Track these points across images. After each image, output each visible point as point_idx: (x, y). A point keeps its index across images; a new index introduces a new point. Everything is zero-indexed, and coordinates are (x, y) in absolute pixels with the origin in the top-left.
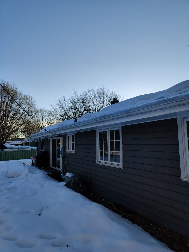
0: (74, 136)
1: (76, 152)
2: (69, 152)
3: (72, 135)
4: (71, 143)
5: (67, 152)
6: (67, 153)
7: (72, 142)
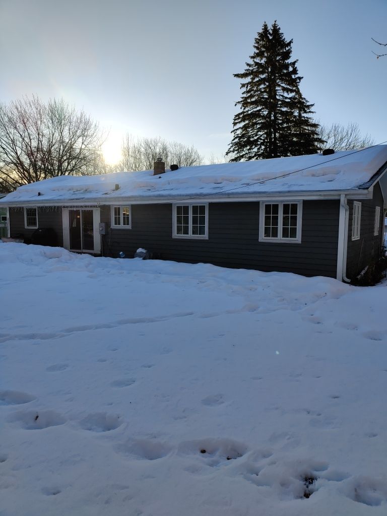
1: (132, 227)
2: (118, 228)
3: (124, 206)
4: (121, 216)
5: (112, 227)
7: (124, 215)
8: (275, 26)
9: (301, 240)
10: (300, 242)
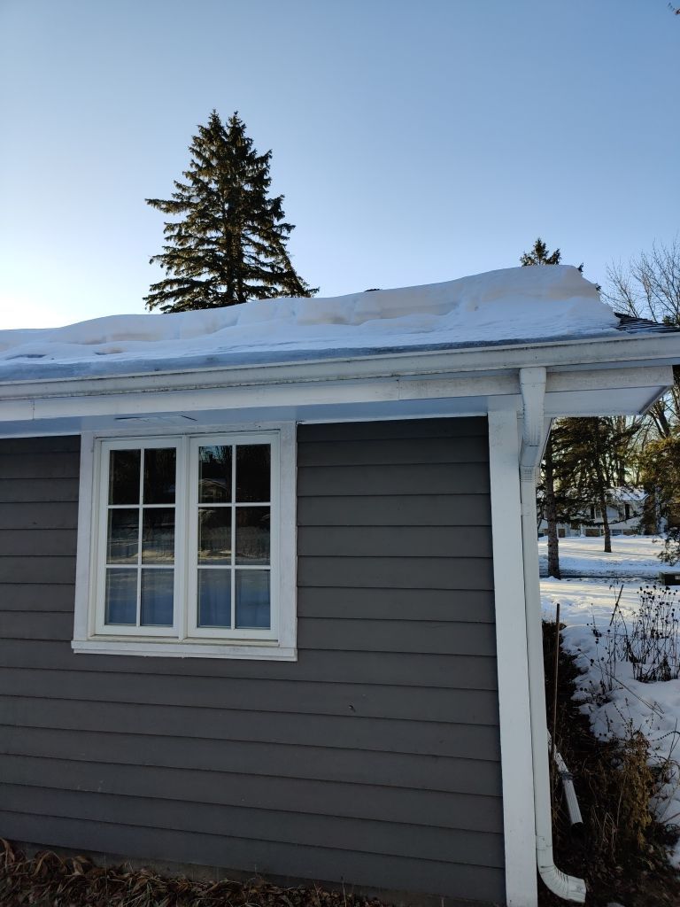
8: (234, 121)
9: (294, 644)
10: (290, 655)
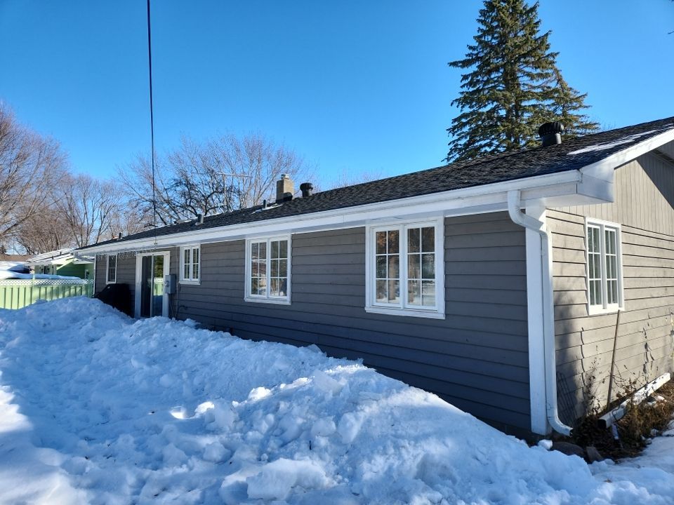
0: (198, 249)
1: (201, 282)
2: (186, 283)
3: (194, 248)
4: (191, 264)
5: (181, 283)
6: (179, 285)
7: (194, 262)
